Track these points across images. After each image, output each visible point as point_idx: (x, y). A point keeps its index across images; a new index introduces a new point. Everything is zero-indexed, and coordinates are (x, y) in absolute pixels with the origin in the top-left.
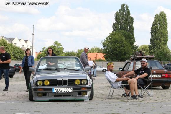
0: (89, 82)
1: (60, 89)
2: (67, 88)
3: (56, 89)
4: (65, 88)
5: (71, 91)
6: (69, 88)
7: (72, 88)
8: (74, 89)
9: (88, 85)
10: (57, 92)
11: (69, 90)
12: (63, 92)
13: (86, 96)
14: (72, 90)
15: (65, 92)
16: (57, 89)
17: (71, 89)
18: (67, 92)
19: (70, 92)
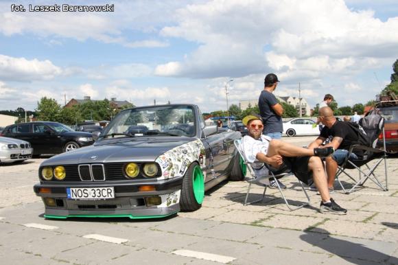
0: (163, 170)
1: (82, 189)
2: (101, 189)
3: (74, 189)
4: (96, 189)
5: (110, 197)
6: (106, 188)
7: (112, 189)
8: (117, 189)
9: (162, 177)
10: (78, 198)
11: (105, 193)
12: (90, 197)
13: (158, 206)
14: (113, 194)
15: (96, 197)
16: (77, 189)
17: (109, 191)
18: (102, 197)
19: (107, 197)
